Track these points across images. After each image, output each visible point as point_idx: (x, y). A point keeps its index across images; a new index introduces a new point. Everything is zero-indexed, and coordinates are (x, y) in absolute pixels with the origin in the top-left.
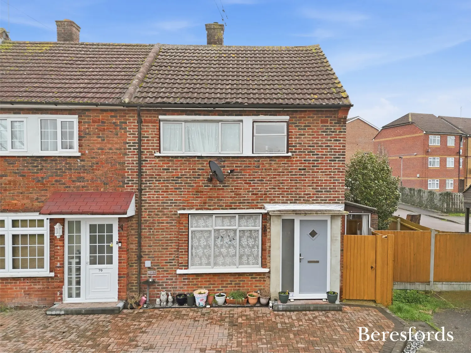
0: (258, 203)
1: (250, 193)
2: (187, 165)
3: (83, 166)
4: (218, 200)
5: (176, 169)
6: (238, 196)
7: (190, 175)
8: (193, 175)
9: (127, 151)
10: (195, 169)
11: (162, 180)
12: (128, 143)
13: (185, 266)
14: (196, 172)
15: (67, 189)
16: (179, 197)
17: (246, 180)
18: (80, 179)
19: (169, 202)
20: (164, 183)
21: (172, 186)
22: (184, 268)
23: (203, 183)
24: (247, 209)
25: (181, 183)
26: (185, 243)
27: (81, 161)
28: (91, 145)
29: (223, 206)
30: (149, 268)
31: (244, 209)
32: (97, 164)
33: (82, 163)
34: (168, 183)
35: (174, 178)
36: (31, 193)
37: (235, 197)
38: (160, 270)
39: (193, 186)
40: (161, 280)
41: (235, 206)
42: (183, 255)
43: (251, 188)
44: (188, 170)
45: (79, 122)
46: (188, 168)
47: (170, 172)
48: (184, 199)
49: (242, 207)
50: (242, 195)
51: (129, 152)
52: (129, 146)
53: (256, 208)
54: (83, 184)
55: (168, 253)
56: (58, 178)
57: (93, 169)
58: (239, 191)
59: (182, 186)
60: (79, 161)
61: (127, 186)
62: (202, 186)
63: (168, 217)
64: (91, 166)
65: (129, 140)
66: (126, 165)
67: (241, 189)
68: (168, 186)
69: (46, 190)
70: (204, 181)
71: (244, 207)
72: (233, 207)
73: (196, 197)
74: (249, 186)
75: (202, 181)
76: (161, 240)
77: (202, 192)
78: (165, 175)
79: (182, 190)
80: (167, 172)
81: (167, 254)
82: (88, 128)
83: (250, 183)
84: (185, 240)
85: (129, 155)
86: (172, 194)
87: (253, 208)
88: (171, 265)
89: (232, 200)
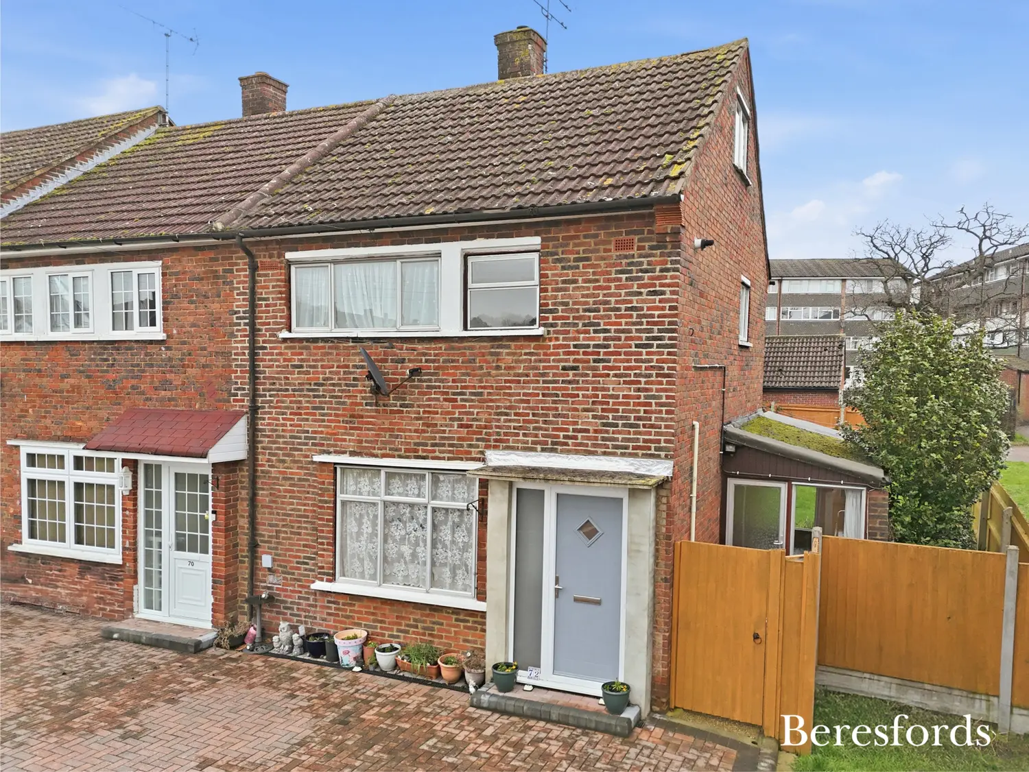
0: (470, 446)
1: (456, 423)
2: (334, 357)
3: (170, 359)
4: (391, 436)
5: (314, 367)
6: (429, 429)
7: (339, 379)
8: (345, 379)
9: (235, 328)
10: (347, 367)
11: (290, 388)
12: (236, 313)
13: (328, 574)
14: (351, 373)
15: (148, 403)
16: (320, 426)
17: (447, 393)
18: (165, 384)
19: (303, 435)
20: (294, 396)
21: (308, 402)
22: (325, 577)
23: (363, 398)
24: (449, 459)
25: (324, 396)
26: (328, 526)
27: (168, 349)
28: (180, 318)
29: (400, 450)
30: (269, 569)
31: (443, 458)
32: (190, 354)
33: (169, 352)
34: (300, 396)
35: (310, 384)
36: (100, 409)
37: (423, 431)
38: (289, 576)
39: (344, 403)
40: (290, 597)
41: (424, 451)
42: (324, 550)
43: (457, 411)
44: (335, 369)
45: (164, 274)
46: (336, 364)
47: (303, 373)
48: (329, 430)
49: (437, 454)
50: (439, 428)
51: (238, 331)
52: (237, 318)
53: (468, 459)
54: (168, 394)
55: (302, 543)
56: (134, 382)
57: (183, 366)
58: (433, 418)
59: (325, 403)
60: (163, 349)
61: (235, 401)
62: (361, 404)
63: (301, 468)
64: (181, 360)
65: (237, 306)
66: (233, 357)
67: (437, 413)
68: (300, 402)
69: (119, 404)
70: (365, 392)
71: (442, 455)
72: (420, 453)
73: (352, 428)
74: (453, 407)
75: (361, 392)
76: (290, 515)
77: (362, 417)
78: (295, 377)
79: (326, 411)
80: (299, 373)
81: (299, 545)
82: (176, 286)
83: (456, 400)
84: (328, 520)
85: (237, 336)
86: (307, 420)
87: (461, 459)
88: (306, 570)
89: (418, 438)
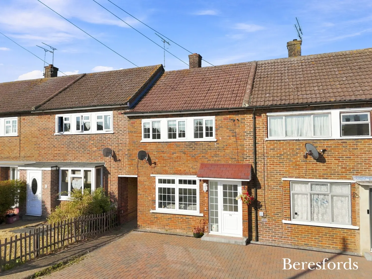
0: (347, 174)
3: (218, 147)
5: (279, 149)
7: (290, 153)
14: (295, 151)
16: (282, 169)
17: (336, 157)
18: (216, 155)
20: (271, 159)
22: (288, 219)
23: (300, 159)
24: (337, 179)
28: (222, 134)
29: (317, 176)
30: (262, 217)
32: (227, 146)
33: (218, 145)
35: (278, 155)
37: (326, 170)
38: (270, 219)
39: (292, 161)
41: (326, 176)
42: (287, 210)
45: (216, 120)
46: (288, 148)
48: (286, 170)
49: (332, 177)
51: (247, 138)
52: (247, 134)
53: (345, 179)
57: (224, 149)
59: (284, 161)
60: (216, 144)
61: (246, 160)
63: (275, 182)
64: (223, 147)
65: (247, 130)
66: (245, 146)
67: (332, 164)
68: (274, 161)
69: (197, 162)
73: (295, 169)
77: (300, 165)
78: (271, 153)
79: (284, 164)
80: (273, 151)
81: (275, 208)
83: (340, 160)
84: (288, 200)
86: (277, 167)
88: (278, 216)
89: (324, 172)
